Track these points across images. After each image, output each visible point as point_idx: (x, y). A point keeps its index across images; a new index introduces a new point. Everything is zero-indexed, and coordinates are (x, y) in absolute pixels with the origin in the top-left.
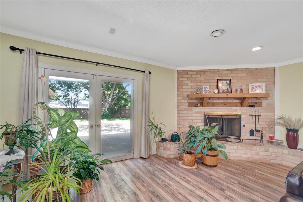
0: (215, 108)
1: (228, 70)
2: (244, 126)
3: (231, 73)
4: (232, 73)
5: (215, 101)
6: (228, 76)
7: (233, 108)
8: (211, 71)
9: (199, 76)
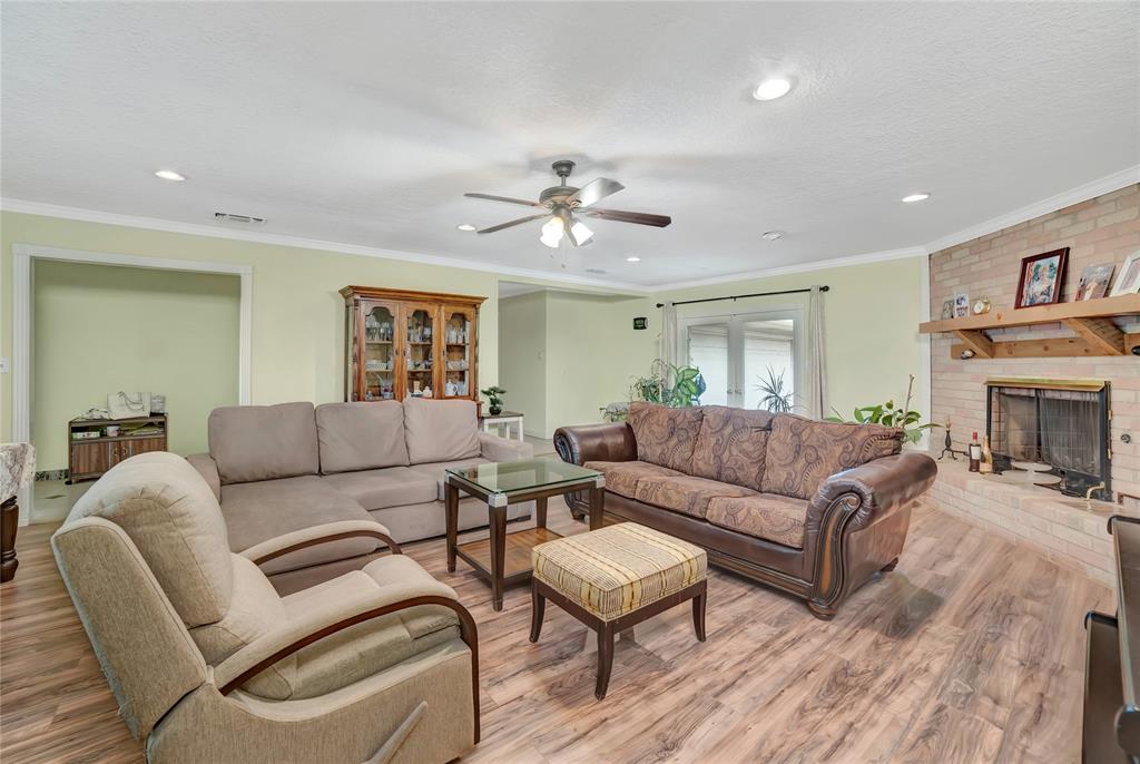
0: (1019, 360)
1: (1060, 213)
2: (1126, 438)
3: (1073, 224)
4: (1075, 222)
5: (1019, 338)
6: (1062, 236)
7: (1080, 360)
8: (1007, 234)
9: (977, 258)
